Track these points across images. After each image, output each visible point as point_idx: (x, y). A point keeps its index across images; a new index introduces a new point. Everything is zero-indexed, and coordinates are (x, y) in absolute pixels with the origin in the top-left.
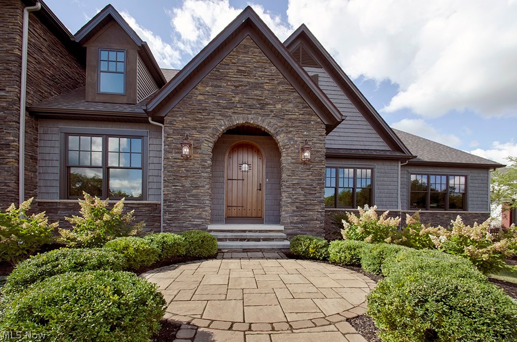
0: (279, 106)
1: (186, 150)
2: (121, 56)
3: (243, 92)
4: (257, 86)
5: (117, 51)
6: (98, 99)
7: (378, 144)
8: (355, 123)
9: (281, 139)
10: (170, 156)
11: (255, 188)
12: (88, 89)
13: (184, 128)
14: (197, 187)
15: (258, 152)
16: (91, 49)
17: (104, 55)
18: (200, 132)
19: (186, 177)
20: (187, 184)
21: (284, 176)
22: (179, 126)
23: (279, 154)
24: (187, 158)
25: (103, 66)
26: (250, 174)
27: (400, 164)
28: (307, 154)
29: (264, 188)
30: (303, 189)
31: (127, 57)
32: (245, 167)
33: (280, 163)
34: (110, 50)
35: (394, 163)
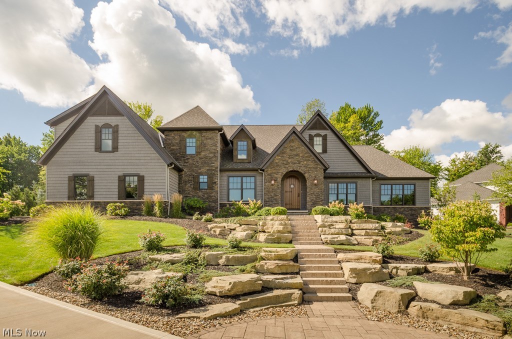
0: (305, 162)
1: (273, 182)
2: (245, 143)
3: (292, 158)
4: (298, 155)
5: (244, 141)
6: (238, 161)
7: (360, 170)
8: (346, 158)
9: (306, 175)
10: (267, 184)
11: (297, 196)
12: (234, 158)
13: (271, 173)
14: (276, 196)
15: (298, 179)
16: (235, 142)
17: (239, 143)
18: (277, 174)
19: (272, 192)
20: (273, 195)
21: (308, 190)
22: (269, 172)
23: (306, 181)
24: (273, 185)
25: (239, 148)
26: (294, 189)
27: (371, 180)
28: (316, 182)
29: (300, 195)
30: (315, 195)
31: (248, 143)
32: (292, 186)
33: (306, 185)
34: (241, 141)
35: (368, 179)
